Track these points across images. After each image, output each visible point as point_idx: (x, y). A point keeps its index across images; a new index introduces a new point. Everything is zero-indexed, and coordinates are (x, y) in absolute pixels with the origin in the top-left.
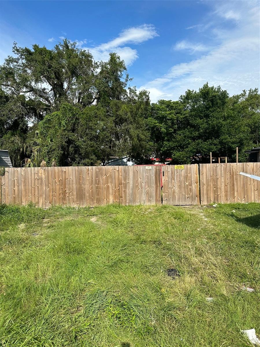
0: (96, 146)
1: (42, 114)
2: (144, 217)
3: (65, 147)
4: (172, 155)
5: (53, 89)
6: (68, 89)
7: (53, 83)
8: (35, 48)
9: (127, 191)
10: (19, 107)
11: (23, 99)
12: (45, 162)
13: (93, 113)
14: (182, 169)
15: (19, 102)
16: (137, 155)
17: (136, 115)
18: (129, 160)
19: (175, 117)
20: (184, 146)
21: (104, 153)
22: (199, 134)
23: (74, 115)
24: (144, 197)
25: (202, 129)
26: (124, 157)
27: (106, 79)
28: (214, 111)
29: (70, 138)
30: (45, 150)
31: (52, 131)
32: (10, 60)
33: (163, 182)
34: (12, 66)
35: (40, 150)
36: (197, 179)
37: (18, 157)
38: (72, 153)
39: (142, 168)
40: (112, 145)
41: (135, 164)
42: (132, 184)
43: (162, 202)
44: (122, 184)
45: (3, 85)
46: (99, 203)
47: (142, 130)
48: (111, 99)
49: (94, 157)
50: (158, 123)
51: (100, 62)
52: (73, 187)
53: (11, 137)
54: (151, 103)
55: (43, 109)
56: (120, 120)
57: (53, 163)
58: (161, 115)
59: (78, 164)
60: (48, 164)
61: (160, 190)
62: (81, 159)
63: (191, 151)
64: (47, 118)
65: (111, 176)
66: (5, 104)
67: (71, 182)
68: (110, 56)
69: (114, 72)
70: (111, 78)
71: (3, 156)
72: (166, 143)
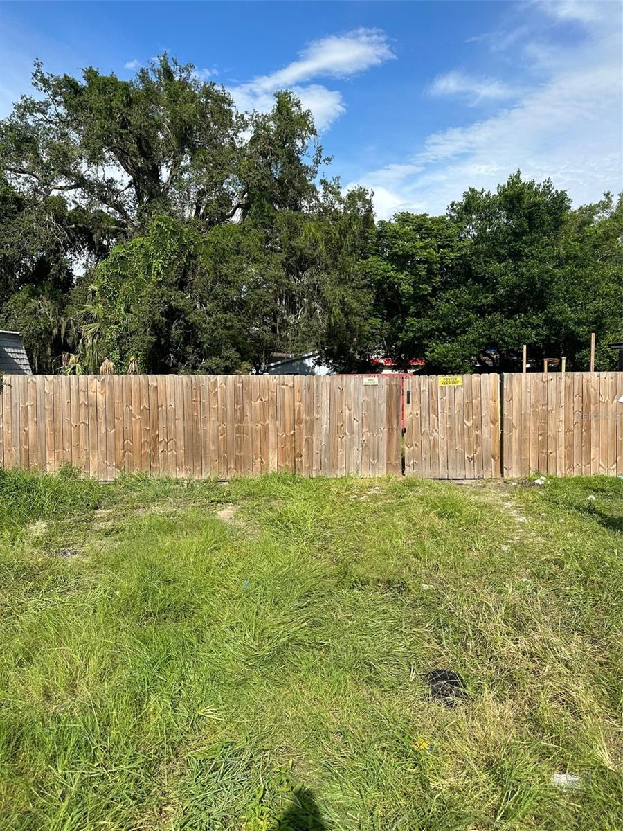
0: (239, 325)
1: (108, 246)
2: (357, 510)
3: (160, 326)
4: (426, 351)
5: (134, 183)
6: (171, 182)
7: (133, 167)
8: (88, 76)
9: (314, 440)
10: (49, 226)
11: (61, 207)
12: (112, 364)
13: (230, 243)
14: (457, 386)
15: (49, 213)
16: (339, 348)
17: (339, 248)
18: (318, 363)
19: (435, 256)
20: (456, 328)
21: (258, 345)
22: (495, 299)
23: (183, 247)
24: (357, 456)
25: (504, 288)
26: (306, 355)
27: (266, 158)
28: (534, 241)
29: (173, 303)
30: (112, 332)
31: (128, 286)
32: (25, 107)
33: (407, 418)
34: (30, 122)
35: (99, 333)
36: (495, 413)
37: (46, 351)
38: (177, 343)
39: (352, 383)
40: (277, 325)
41: (334, 371)
42: (327, 424)
43: (403, 472)
44: (300, 423)
45: (10, 169)
46: (241, 469)
47: (353, 288)
48: (276, 210)
49: (231, 353)
50: (392, 270)
51: (251, 113)
52: (175, 427)
53: (31, 301)
54: (376, 220)
55: (108, 231)
56: (298, 262)
57: (132, 366)
58: (402, 250)
59: (194, 369)
60: (120, 368)
61: (398, 439)
62: (201, 357)
63: (474, 341)
64: (118, 253)
65: (273, 401)
66: (13, 218)
67: (171, 415)
68: (277, 99)
69: (287, 138)
70: (278, 155)
71: (7, 347)
72: (413, 322)
